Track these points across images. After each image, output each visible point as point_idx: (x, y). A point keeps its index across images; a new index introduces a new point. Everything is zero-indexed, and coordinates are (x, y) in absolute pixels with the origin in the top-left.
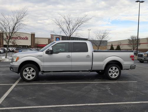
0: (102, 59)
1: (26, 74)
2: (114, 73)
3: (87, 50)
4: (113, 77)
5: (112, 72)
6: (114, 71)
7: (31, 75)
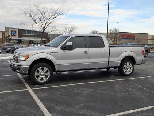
0: (118, 55)
1: (38, 75)
2: (128, 69)
3: (103, 46)
4: (128, 73)
5: (127, 67)
6: (128, 66)
7: (44, 77)
